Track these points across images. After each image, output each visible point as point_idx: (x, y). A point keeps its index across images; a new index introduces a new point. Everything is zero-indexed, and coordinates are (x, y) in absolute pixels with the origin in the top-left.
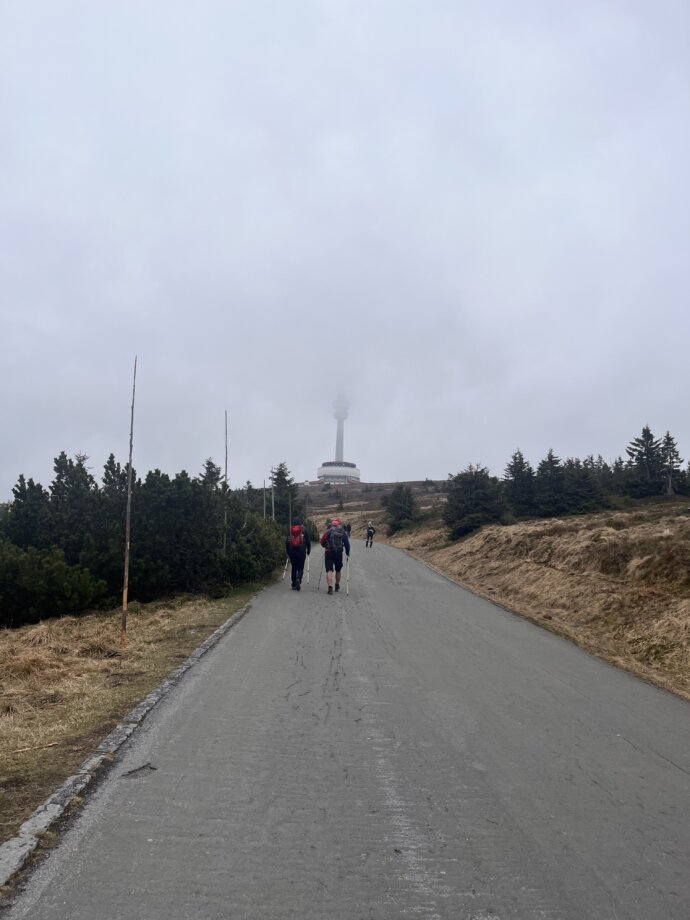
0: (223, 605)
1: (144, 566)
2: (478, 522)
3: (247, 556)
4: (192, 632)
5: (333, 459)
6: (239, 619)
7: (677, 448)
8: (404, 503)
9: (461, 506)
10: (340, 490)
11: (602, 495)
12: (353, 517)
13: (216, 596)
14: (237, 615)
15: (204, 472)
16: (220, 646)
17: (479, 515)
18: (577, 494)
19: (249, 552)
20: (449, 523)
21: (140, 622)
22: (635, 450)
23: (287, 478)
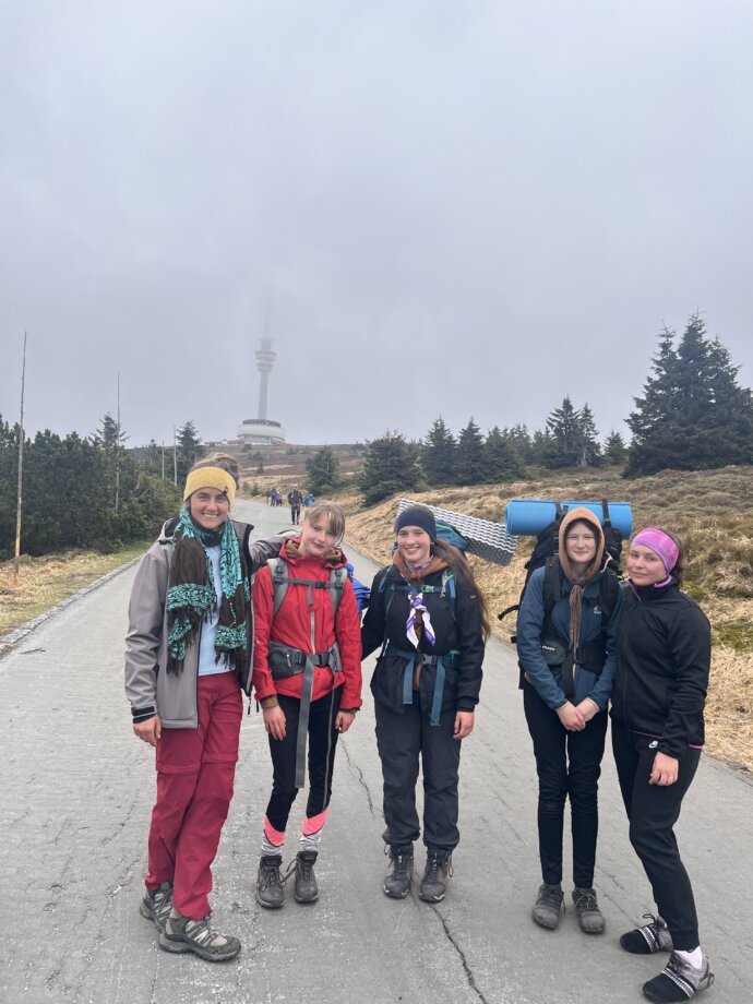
0: (112, 559)
1: (33, 522)
2: (392, 489)
3: (139, 516)
4: (81, 578)
5: (256, 417)
6: (124, 570)
7: (593, 420)
8: (325, 468)
9: (376, 472)
10: (262, 452)
11: (518, 465)
12: (272, 481)
13: (106, 551)
14: (124, 567)
15: (102, 427)
16: (103, 588)
17: (394, 482)
18: (493, 463)
19: (140, 512)
20: (364, 489)
21: (32, 570)
22: (554, 421)
23: (195, 438)
